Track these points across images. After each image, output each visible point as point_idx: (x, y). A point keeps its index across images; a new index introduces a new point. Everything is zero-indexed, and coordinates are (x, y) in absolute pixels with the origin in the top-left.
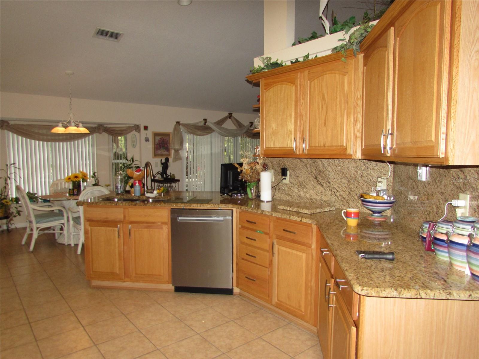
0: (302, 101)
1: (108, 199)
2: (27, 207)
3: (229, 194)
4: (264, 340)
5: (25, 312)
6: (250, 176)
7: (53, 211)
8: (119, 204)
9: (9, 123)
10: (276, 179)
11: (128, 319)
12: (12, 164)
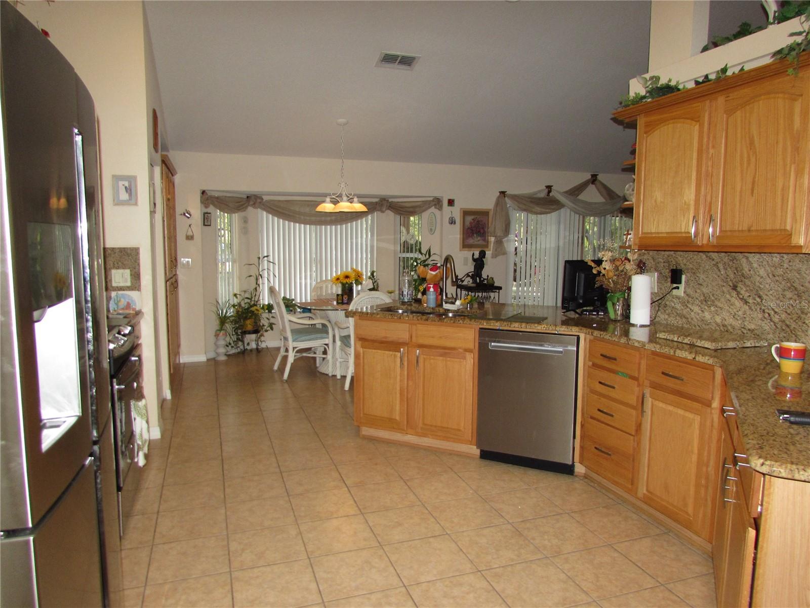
0: (711, 151)
1: (389, 310)
2: (282, 317)
3: (578, 311)
4: (616, 550)
5: (276, 458)
6: (613, 281)
7: (315, 324)
8: (403, 318)
9: (262, 199)
10: (661, 289)
11: (408, 486)
12: (264, 257)
